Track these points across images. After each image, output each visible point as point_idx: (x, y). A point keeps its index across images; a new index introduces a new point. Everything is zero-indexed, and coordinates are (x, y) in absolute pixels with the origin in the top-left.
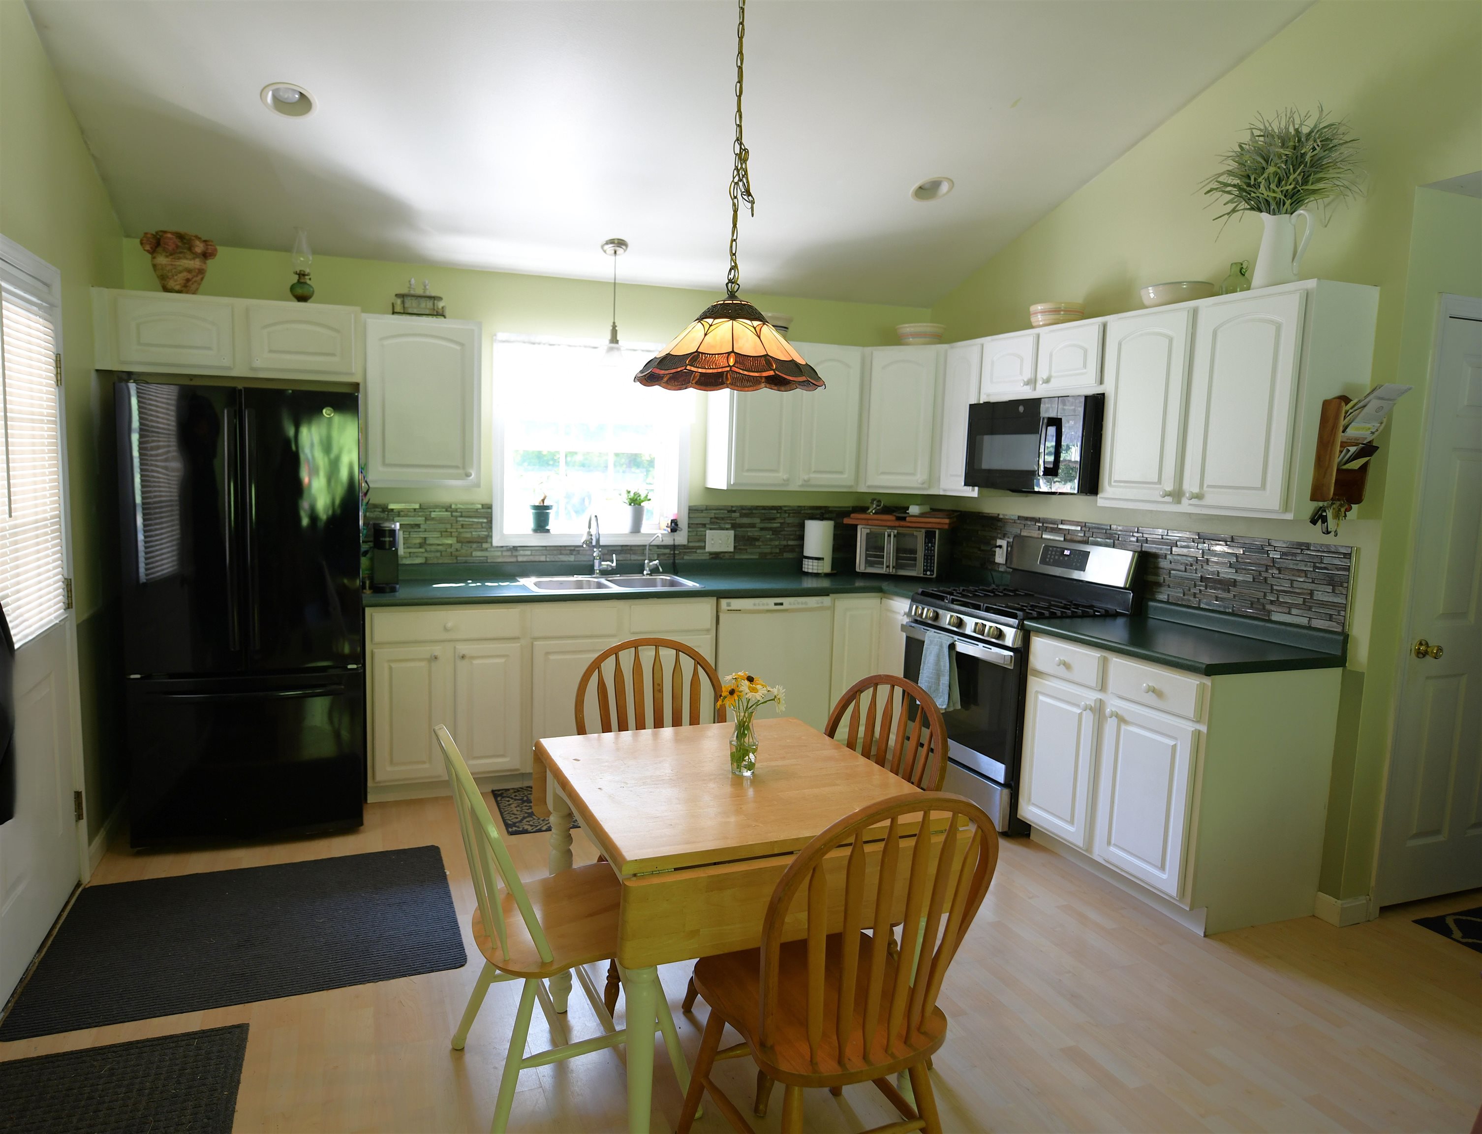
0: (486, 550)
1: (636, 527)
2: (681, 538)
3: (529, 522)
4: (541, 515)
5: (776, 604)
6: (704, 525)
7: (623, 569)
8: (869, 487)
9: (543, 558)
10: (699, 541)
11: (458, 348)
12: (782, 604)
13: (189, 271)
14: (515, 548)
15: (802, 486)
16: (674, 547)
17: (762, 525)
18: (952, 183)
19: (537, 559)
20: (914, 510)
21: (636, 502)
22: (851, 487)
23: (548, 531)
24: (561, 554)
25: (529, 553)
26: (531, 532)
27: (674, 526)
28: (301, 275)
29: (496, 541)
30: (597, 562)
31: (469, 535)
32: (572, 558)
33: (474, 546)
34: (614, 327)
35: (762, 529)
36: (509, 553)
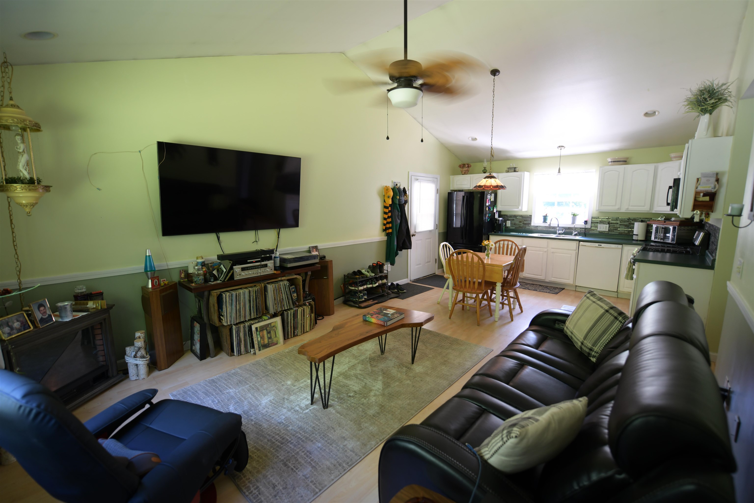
0: (530, 226)
1: (574, 222)
2: (588, 226)
3: (542, 220)
4: (545, 219)
5: (599, 245)
6: (597, 223)
7: (565, 233)
8: (656, 211)
9: (545, 229)
10: (595, 227)
11: (518, 178)
12: (601, 245)
13: (465, 170)
14: (537, 226)
15: (625, 210)
16: (585, 229)
17: (621, 223)
18: (659, 112)
19: (543, 229)
20: (673, 219)
21: (574, 215)
22: (648, 211)
23: (547, 222)
24: (550, 228)
25: (541, 228)
26: (542, 222)
27: (586, 222)
28: (485, 168)
29: (532, 224)
30: (557, 231)
31: (526, 223)
32: (553, 230)
33: (527, 225)
34: (559, 169)
35: (620, 225)
36: (536, 228)
